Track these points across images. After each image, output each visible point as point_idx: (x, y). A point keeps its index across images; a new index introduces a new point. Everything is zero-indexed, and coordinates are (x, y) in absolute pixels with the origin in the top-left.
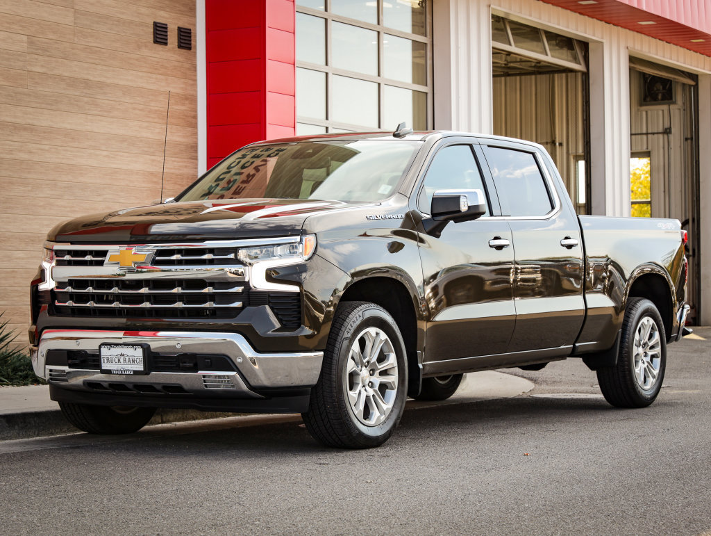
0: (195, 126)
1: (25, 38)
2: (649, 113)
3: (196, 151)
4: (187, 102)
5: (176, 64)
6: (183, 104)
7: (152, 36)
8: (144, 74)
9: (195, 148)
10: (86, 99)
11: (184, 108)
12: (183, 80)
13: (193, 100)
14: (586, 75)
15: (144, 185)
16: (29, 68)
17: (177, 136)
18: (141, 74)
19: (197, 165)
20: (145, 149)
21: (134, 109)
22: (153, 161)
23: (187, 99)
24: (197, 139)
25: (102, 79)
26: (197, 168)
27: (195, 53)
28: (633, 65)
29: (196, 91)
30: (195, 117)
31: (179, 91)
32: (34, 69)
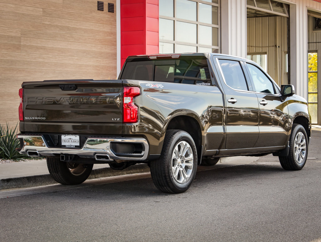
0: (116, 45)
1: (41, 10)
2: (317, 34)
3: (116, 56)
4: (112, 35)
5: (107, 19)
6: (110, 36)
7: (97, 7)
8: (93, 24)
9: (115, 54)
10: (68, 35)
11: (111, 38)
12: (110, 26)
13: (115, 34)
14: (289, 19)
15: (93, 71)
16: (43, 22)
17: (107, 50)
18: (92, 24)
19: (116, 62)
20: (94, 56)
21: (89, 39)
22: (97, 61)
23: (112, 34)
24: (116, 51)
25: (75, 26)
26: (116, 63)
27: (116, 14)
28: (309, 14)
29: (116, 30)
30: (116, 41)
31: (109, 31)
32: (45, 23)
